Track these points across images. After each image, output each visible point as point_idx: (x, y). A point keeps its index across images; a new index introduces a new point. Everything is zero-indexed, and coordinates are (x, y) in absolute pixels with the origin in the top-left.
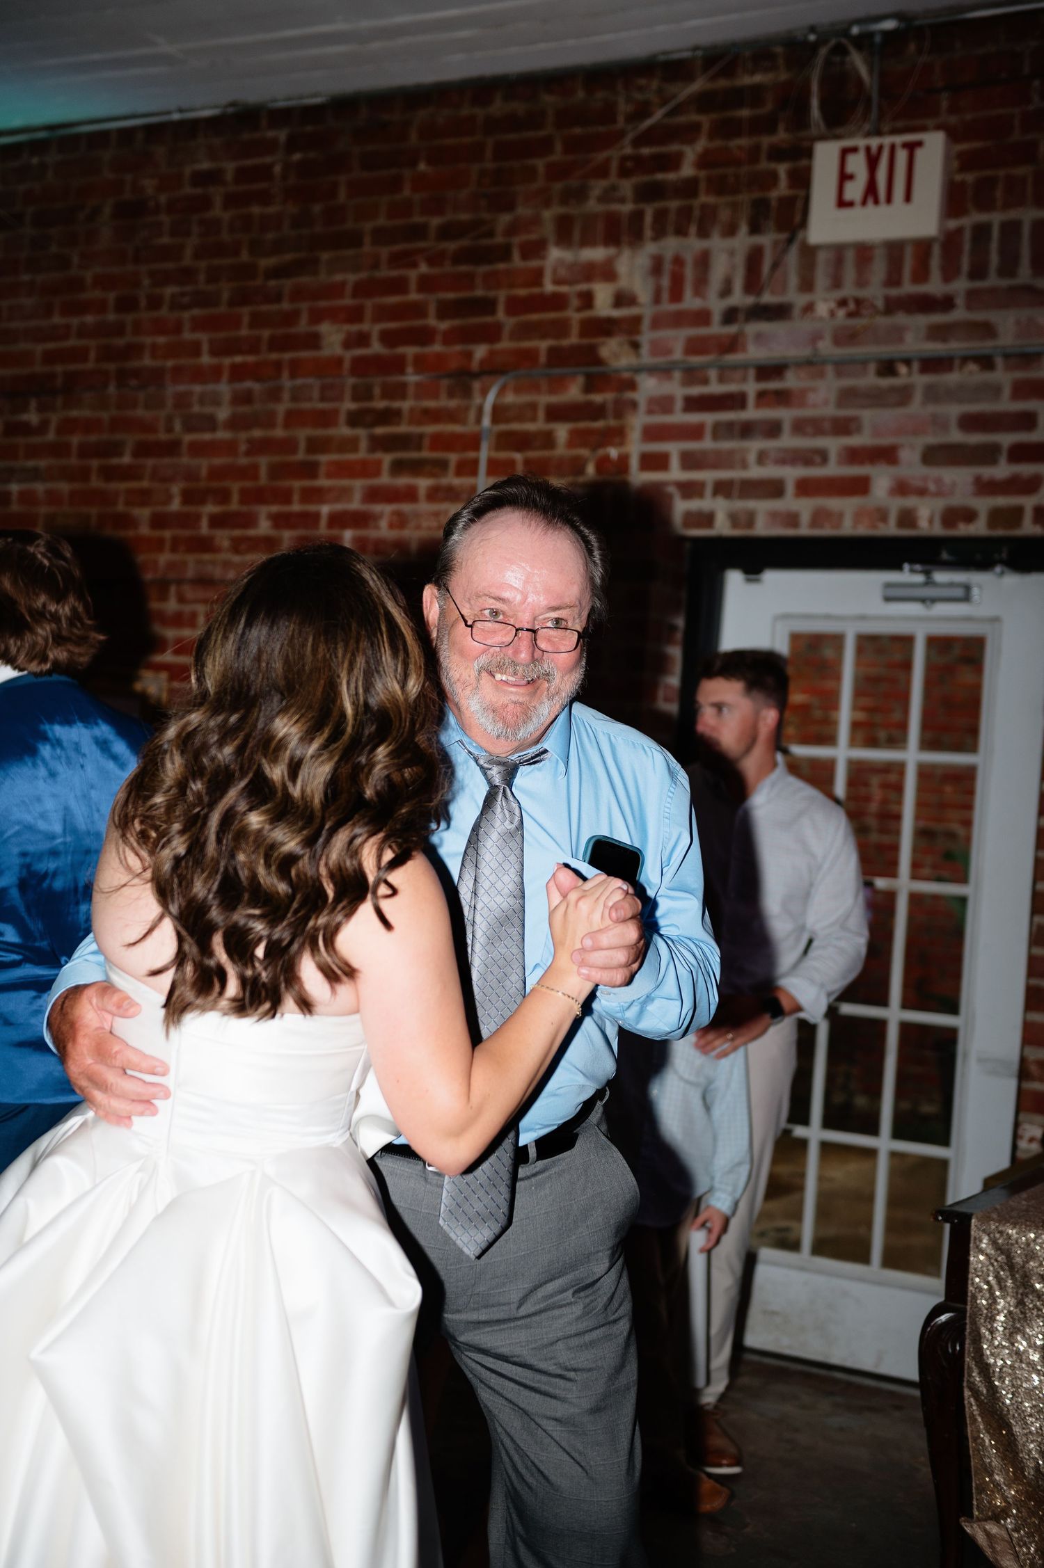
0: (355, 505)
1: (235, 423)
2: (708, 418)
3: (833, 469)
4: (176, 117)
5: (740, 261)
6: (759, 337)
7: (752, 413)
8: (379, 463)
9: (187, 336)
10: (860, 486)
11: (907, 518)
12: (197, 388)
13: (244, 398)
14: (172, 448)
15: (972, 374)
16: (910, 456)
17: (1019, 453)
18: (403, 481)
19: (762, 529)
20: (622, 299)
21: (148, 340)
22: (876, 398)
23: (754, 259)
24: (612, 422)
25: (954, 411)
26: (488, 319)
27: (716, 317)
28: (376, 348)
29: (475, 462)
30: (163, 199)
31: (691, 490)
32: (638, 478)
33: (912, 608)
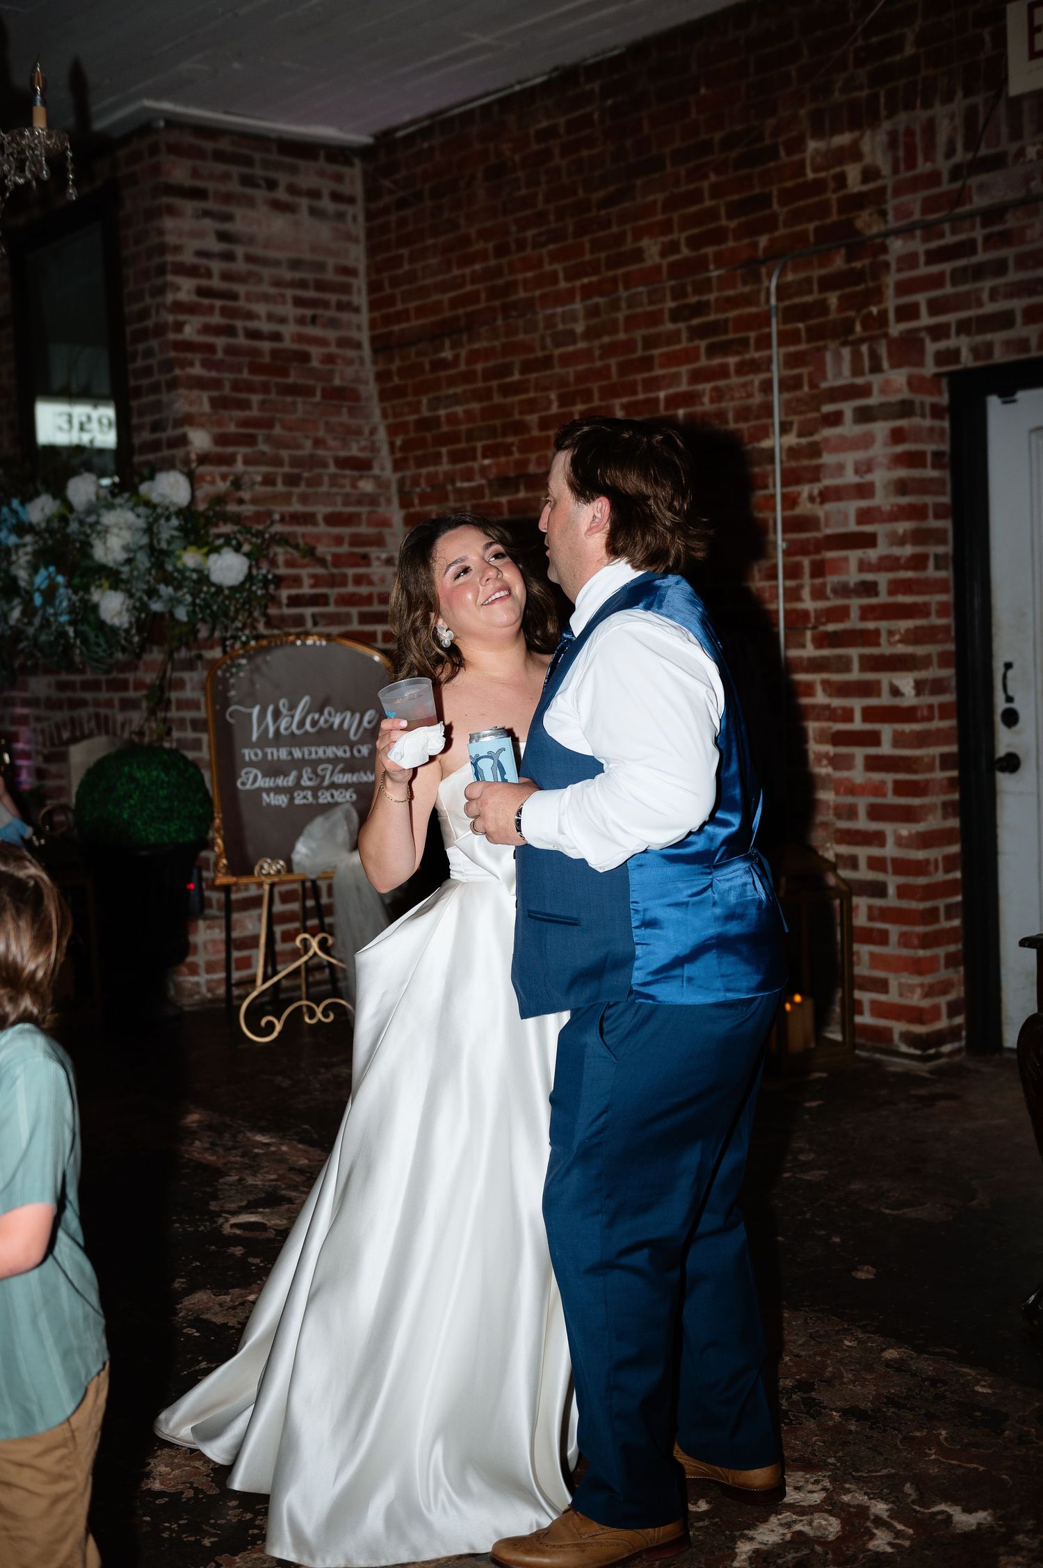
0: (684, 387)
1: (589, 334)
2: (947, 267)
4: (517, 88)
5: (958, 121)
6: (982, 188)
7: (981, 257)
8: (697, 348)
9: (547, 268)
12: (559, 310)
13: (593, 312)
14: (546, 362)
18: (717, 361)
19: (1000, 356)
20: (869, 174)
21: (520, 277)
23: (970, 116)
24: (871, 284)
26: (767, 212)
27: (945, 177)
28: (685, 252)
29: (769, 336)
30: (517, 158)
31: (938, 332)
32: (896, 329)
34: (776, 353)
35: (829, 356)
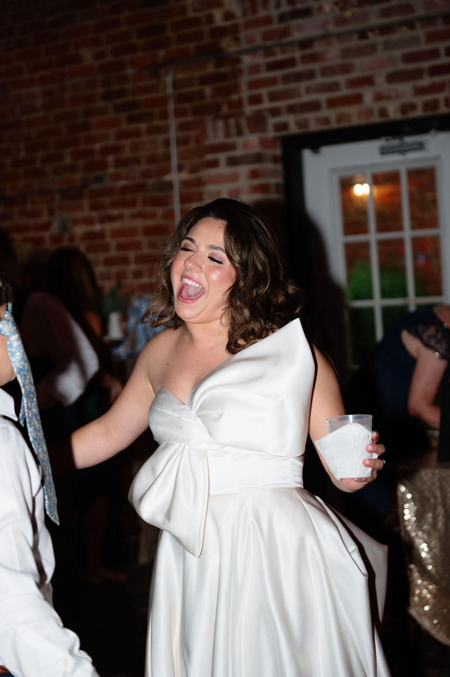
0: (111, 142)
1: (46, 107)
2: (278, 73)
3: (344, 92)
6: (299, 28)
7: (300, 68)
8: (120, 119)
9: (15, 64)
10: (357, 99)
11: (383, 112)
12: (24, 91)
13: (48, 93)
14: (16, 125)
15: (404, 33)
16: (380, 80)
17: (434, 71)
18: (133, 126)
19: (313, 127)
20: (228, 16)
22: (359, 52)
24: (232, 82)
25: (398, 53)
26: (163, 36)
27: (275, 19)
28: (110, 58)
29: (168, 112)
31: (275, 112)
32: (249, 109)
33: (396, 158)
34: (173, 122)
35: (209, 127)
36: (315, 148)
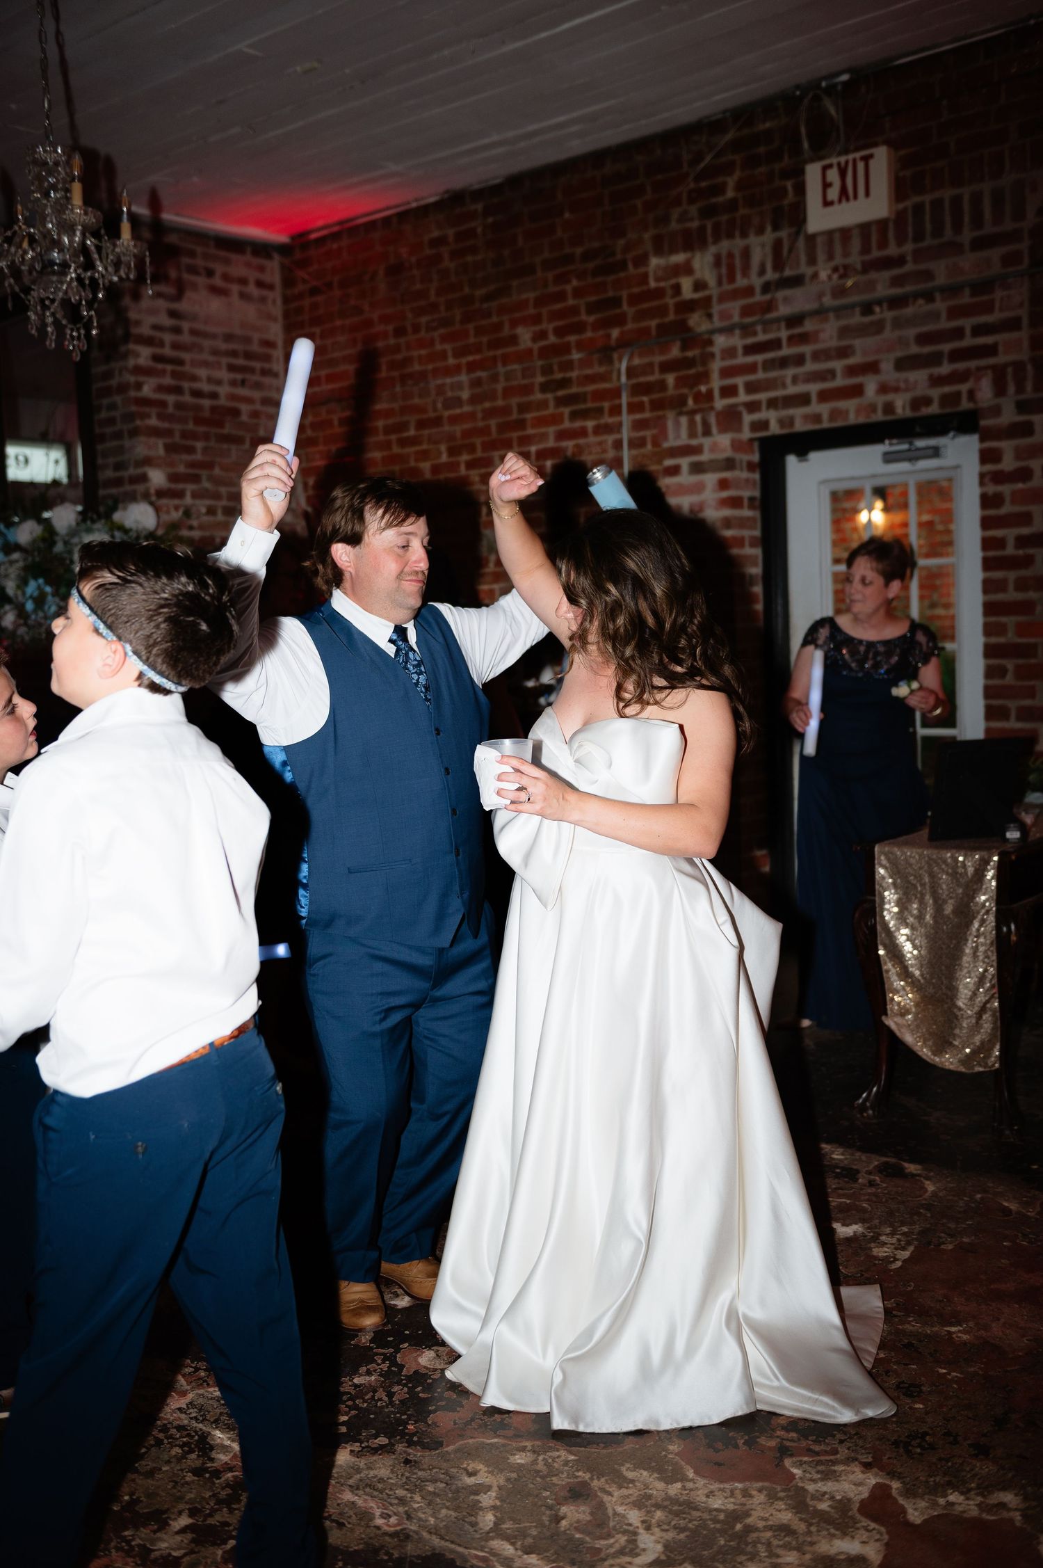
1: (474, 400)
2: (759, 358)
3: (840, 382)
4: (414, 205)
5: (768, 250)
6: (786, 299)
7: (786, 351)
8: (562, 415)
9: (438, 347)
10: (857, 391)
11: (889, 408)
12: (448, 380)
13: (476, 383)
14: (437, 422)
15: (920, 307)
16: (887, 366)
17: (956, 356)
18: (578, 424)
19: (800, 426)
20: (699, 286)
21: (415, 353)
22: (862, 331)
23: (777, 245)
24: (700, 369)
25: (911, 332)
26: (618, 311)
27: (758, 290)
28: (552, 339)
29: (620, 406)
30: (413, 259)
31: (753, 407)
32: (720, 403)
33: (904, 466)
34: (626, 419)
35: (670, 424)
36: (802, 453)
